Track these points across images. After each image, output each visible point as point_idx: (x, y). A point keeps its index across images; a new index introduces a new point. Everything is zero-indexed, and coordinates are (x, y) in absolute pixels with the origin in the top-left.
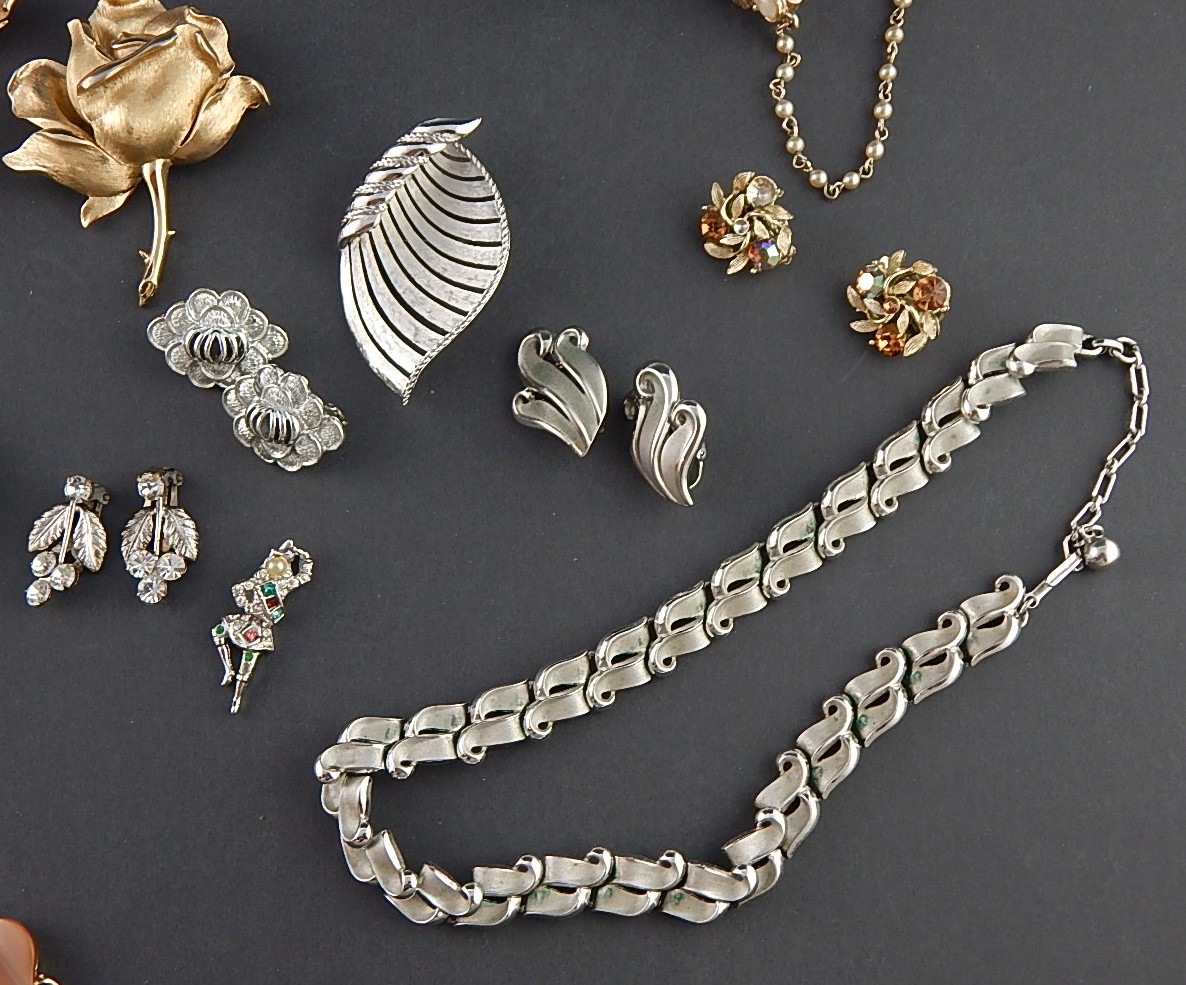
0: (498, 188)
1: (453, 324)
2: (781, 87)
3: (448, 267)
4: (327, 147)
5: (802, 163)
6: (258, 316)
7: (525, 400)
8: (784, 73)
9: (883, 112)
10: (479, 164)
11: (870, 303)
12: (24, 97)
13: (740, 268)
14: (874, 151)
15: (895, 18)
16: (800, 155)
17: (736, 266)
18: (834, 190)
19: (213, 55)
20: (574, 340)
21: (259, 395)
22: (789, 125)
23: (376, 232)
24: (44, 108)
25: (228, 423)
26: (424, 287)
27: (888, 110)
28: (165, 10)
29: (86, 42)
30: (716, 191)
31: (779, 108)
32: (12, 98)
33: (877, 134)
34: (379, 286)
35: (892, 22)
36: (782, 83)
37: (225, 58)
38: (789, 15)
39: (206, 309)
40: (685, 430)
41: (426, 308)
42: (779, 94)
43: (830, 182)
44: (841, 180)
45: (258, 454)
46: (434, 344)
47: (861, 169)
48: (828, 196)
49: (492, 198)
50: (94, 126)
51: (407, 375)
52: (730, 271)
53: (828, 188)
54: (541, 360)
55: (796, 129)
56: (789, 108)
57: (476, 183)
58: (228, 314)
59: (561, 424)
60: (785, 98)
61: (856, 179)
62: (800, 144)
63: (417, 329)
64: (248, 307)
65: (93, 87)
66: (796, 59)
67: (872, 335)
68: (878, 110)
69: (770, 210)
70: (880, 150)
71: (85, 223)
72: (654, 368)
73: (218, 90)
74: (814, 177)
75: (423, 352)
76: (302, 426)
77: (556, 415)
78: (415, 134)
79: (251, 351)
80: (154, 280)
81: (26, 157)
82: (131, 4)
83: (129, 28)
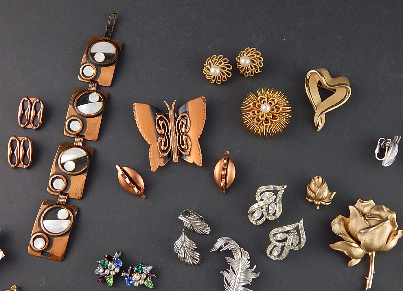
12: (336, 228)
24: (343, 232)
28: (375, 205)
32: (332, 227)
50: (361, 243)
80: (370, 287)
81: (338, 246)
82: (366, 203)
83: (366, 210)
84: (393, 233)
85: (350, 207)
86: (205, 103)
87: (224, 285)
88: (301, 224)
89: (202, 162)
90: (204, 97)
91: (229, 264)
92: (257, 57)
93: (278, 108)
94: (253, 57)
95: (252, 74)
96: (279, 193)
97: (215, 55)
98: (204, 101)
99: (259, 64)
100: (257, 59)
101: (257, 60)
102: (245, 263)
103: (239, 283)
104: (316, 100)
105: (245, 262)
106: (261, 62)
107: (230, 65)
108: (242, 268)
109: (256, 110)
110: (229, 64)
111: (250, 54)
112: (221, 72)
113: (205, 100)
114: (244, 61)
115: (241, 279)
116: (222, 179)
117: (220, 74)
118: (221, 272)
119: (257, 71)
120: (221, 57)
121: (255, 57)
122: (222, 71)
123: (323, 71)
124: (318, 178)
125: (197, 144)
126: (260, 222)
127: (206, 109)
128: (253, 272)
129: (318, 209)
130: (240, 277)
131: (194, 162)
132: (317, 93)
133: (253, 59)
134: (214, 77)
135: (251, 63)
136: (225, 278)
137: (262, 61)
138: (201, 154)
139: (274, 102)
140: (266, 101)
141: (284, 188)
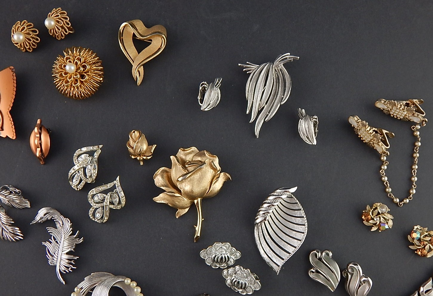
0: (302, 207)
1: (292, 250)
2: (384, 172)
3: (288, 231)
4: (247, 191)
5: (391, 196)
6: (233, 249)
7: (313, 272)
8: (384, 168)
9: (415, 179)
10: (296, 199)
11: (416, 241)
12: (159, 180)
13: (375, 230)
14: (413, 192)
15: (416, 150)
16: (390, 193)
17: (374, 229)
18: (401, 204)
19: (215, 167)
20: (328, 254)
21: (235, 274)
22: (386, 183)
23: (266, 222)
24: (165, 184)
25: (224, 280)
26: (281, 237)
27: (416, 179)
28: (198, 151)
29: (177, 164)
30: (368, 207)
31: (383, 179)
32: (155, 180)
33: (413, 186)
34: (267, 237)
35: (415, 151)
36: (384, 171)
37: (219, 168)
38: (386, 152)
39: (218, 248)
40: (365, 285)
41: (282, 244)
42: (383, 174)
43: (400, 201)
44: (403, 201)
45: (232, 289)
46: (286, 257)
47: (409, 198)
48: (399, 206)
49: (301, 210)
50: (182, 191)
51: (279, 266)
52: (372, 230)
53: (400, 203)
54: (317, 260)
55: (389, 185)
56: (386, 178)
57: (295, 205)
58: (225, 249)
59: (326, 282)
60: (385, 175)
61: (408, 201)
62: (390, 190)
63: (280, 251)
64: (231, 247)
65: (182, 180)
66: (387, 163)
67: (416, 250)
68: (413, 179)
69: (386, 215)
70: (414, 191)
71: (177, 217)
72: (353, 264)
73: (217, 178)
74: (395, 200)
75: (283, 259)
76: (248, 284)
77: (325, 279)
78: (276, 192)
79: (231, 258)
80: (199, 235)
81: (160, 199)
82: (189, 150)
83: (189, 158)
84: (216, 177)
85: (172, 157)
86: (14, 73)
87: (47, 255)
88: (117, 182)
89: (15, 134)
90: (13, 67)
91: (50, 234)
92: (62, 16)
93: (84, 67)
94: (58, 17)
95: (62, 35)
96: (95, 154)
97: (19, 21)
98: (12, 71)
99: (66, 24)
100: (63, 19)
101: (62, 21)
102: (67, 231)
103: (62, 251)
104: (131, 53)
105: (67, 229)
106: (68, 22)
107: (36, 30)
108: (64, 236)
109: (63, 72)
110: (33, 28)
111: (54, 15)
112: (26, 38)
113: (14, 70)
114: (49, 23)
115: (64, 247)
116: (38, 149)
117: (26, 40)
118: (43, 243)
119: (66, 32)
120: (25, 22)
121: (59, 17)
122: (27, 36)
123: (135, 22)
124: (134, 132)
125: (9, 117)
126: (80, 187)
127: (15, 79)
128: (76, 238)
129: (141, 164)
130: (63, 245)
131: (7, 136)
132: (133, 46)
133: (58, 20)
134: (21, 44)
135: (56, 24)
136: (48, 249)
137: (68, 20)
138: (13, 127)
139: (80, 61)
140: (72, 61)
141: (99, 147)
